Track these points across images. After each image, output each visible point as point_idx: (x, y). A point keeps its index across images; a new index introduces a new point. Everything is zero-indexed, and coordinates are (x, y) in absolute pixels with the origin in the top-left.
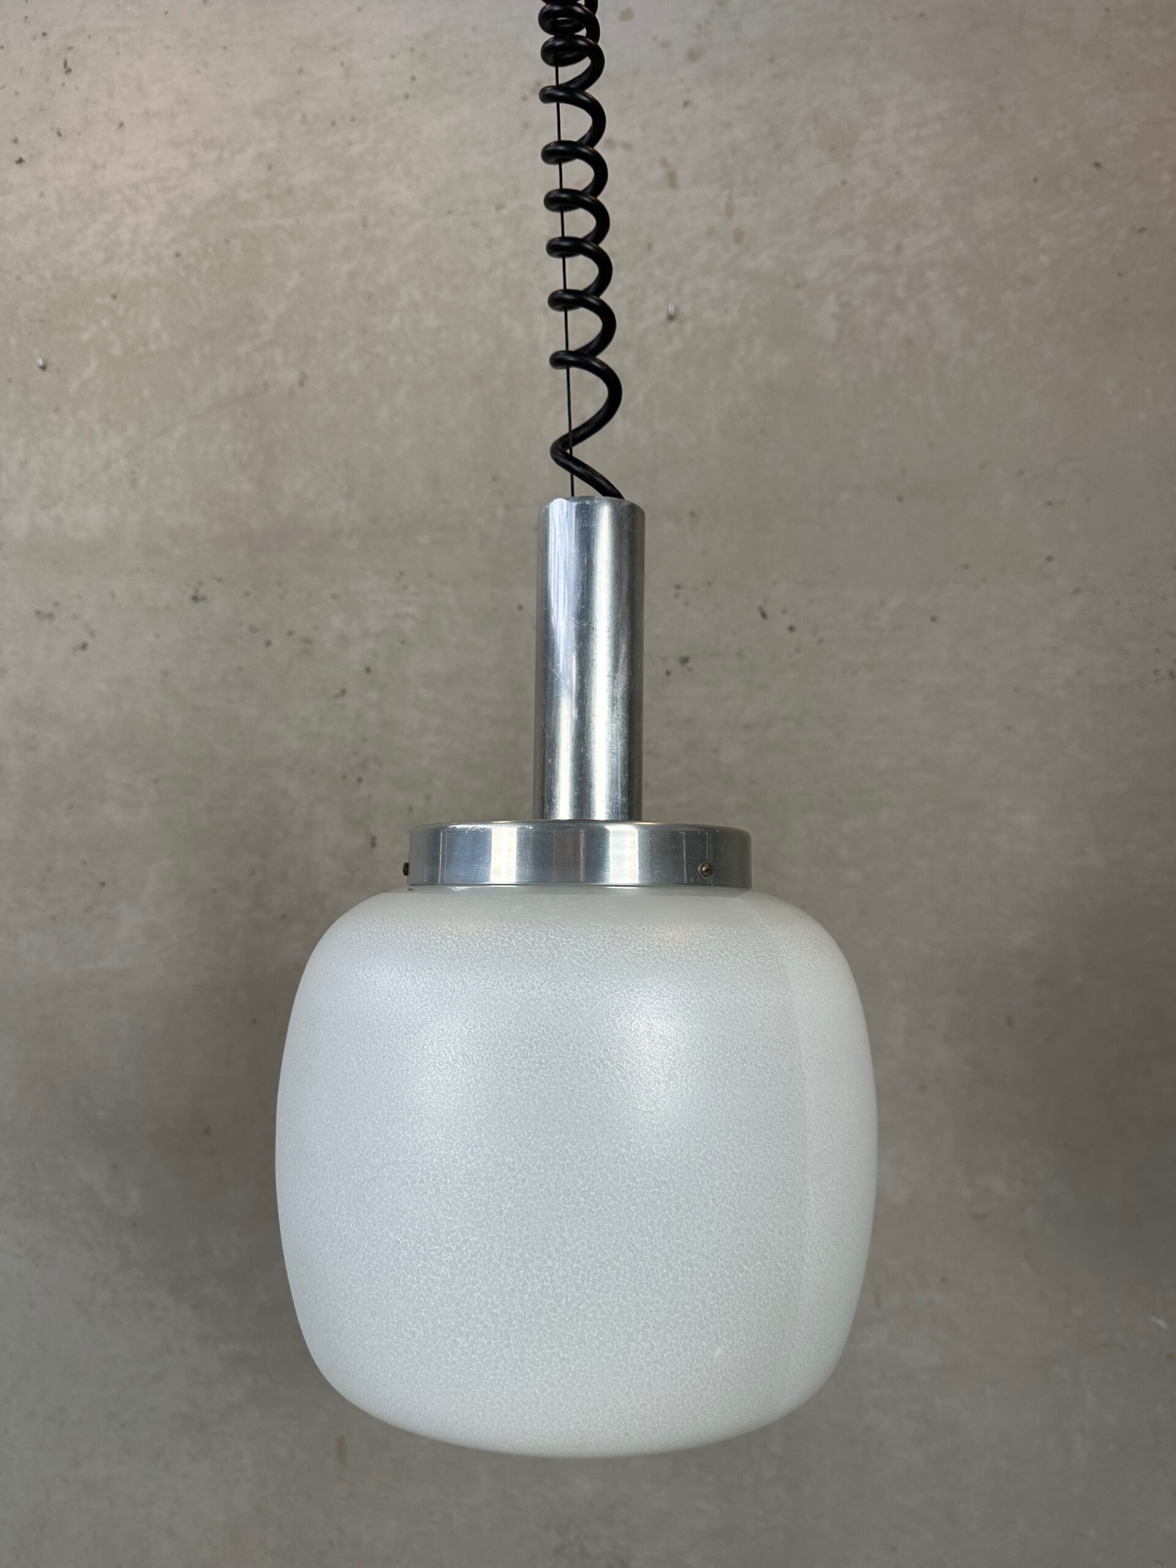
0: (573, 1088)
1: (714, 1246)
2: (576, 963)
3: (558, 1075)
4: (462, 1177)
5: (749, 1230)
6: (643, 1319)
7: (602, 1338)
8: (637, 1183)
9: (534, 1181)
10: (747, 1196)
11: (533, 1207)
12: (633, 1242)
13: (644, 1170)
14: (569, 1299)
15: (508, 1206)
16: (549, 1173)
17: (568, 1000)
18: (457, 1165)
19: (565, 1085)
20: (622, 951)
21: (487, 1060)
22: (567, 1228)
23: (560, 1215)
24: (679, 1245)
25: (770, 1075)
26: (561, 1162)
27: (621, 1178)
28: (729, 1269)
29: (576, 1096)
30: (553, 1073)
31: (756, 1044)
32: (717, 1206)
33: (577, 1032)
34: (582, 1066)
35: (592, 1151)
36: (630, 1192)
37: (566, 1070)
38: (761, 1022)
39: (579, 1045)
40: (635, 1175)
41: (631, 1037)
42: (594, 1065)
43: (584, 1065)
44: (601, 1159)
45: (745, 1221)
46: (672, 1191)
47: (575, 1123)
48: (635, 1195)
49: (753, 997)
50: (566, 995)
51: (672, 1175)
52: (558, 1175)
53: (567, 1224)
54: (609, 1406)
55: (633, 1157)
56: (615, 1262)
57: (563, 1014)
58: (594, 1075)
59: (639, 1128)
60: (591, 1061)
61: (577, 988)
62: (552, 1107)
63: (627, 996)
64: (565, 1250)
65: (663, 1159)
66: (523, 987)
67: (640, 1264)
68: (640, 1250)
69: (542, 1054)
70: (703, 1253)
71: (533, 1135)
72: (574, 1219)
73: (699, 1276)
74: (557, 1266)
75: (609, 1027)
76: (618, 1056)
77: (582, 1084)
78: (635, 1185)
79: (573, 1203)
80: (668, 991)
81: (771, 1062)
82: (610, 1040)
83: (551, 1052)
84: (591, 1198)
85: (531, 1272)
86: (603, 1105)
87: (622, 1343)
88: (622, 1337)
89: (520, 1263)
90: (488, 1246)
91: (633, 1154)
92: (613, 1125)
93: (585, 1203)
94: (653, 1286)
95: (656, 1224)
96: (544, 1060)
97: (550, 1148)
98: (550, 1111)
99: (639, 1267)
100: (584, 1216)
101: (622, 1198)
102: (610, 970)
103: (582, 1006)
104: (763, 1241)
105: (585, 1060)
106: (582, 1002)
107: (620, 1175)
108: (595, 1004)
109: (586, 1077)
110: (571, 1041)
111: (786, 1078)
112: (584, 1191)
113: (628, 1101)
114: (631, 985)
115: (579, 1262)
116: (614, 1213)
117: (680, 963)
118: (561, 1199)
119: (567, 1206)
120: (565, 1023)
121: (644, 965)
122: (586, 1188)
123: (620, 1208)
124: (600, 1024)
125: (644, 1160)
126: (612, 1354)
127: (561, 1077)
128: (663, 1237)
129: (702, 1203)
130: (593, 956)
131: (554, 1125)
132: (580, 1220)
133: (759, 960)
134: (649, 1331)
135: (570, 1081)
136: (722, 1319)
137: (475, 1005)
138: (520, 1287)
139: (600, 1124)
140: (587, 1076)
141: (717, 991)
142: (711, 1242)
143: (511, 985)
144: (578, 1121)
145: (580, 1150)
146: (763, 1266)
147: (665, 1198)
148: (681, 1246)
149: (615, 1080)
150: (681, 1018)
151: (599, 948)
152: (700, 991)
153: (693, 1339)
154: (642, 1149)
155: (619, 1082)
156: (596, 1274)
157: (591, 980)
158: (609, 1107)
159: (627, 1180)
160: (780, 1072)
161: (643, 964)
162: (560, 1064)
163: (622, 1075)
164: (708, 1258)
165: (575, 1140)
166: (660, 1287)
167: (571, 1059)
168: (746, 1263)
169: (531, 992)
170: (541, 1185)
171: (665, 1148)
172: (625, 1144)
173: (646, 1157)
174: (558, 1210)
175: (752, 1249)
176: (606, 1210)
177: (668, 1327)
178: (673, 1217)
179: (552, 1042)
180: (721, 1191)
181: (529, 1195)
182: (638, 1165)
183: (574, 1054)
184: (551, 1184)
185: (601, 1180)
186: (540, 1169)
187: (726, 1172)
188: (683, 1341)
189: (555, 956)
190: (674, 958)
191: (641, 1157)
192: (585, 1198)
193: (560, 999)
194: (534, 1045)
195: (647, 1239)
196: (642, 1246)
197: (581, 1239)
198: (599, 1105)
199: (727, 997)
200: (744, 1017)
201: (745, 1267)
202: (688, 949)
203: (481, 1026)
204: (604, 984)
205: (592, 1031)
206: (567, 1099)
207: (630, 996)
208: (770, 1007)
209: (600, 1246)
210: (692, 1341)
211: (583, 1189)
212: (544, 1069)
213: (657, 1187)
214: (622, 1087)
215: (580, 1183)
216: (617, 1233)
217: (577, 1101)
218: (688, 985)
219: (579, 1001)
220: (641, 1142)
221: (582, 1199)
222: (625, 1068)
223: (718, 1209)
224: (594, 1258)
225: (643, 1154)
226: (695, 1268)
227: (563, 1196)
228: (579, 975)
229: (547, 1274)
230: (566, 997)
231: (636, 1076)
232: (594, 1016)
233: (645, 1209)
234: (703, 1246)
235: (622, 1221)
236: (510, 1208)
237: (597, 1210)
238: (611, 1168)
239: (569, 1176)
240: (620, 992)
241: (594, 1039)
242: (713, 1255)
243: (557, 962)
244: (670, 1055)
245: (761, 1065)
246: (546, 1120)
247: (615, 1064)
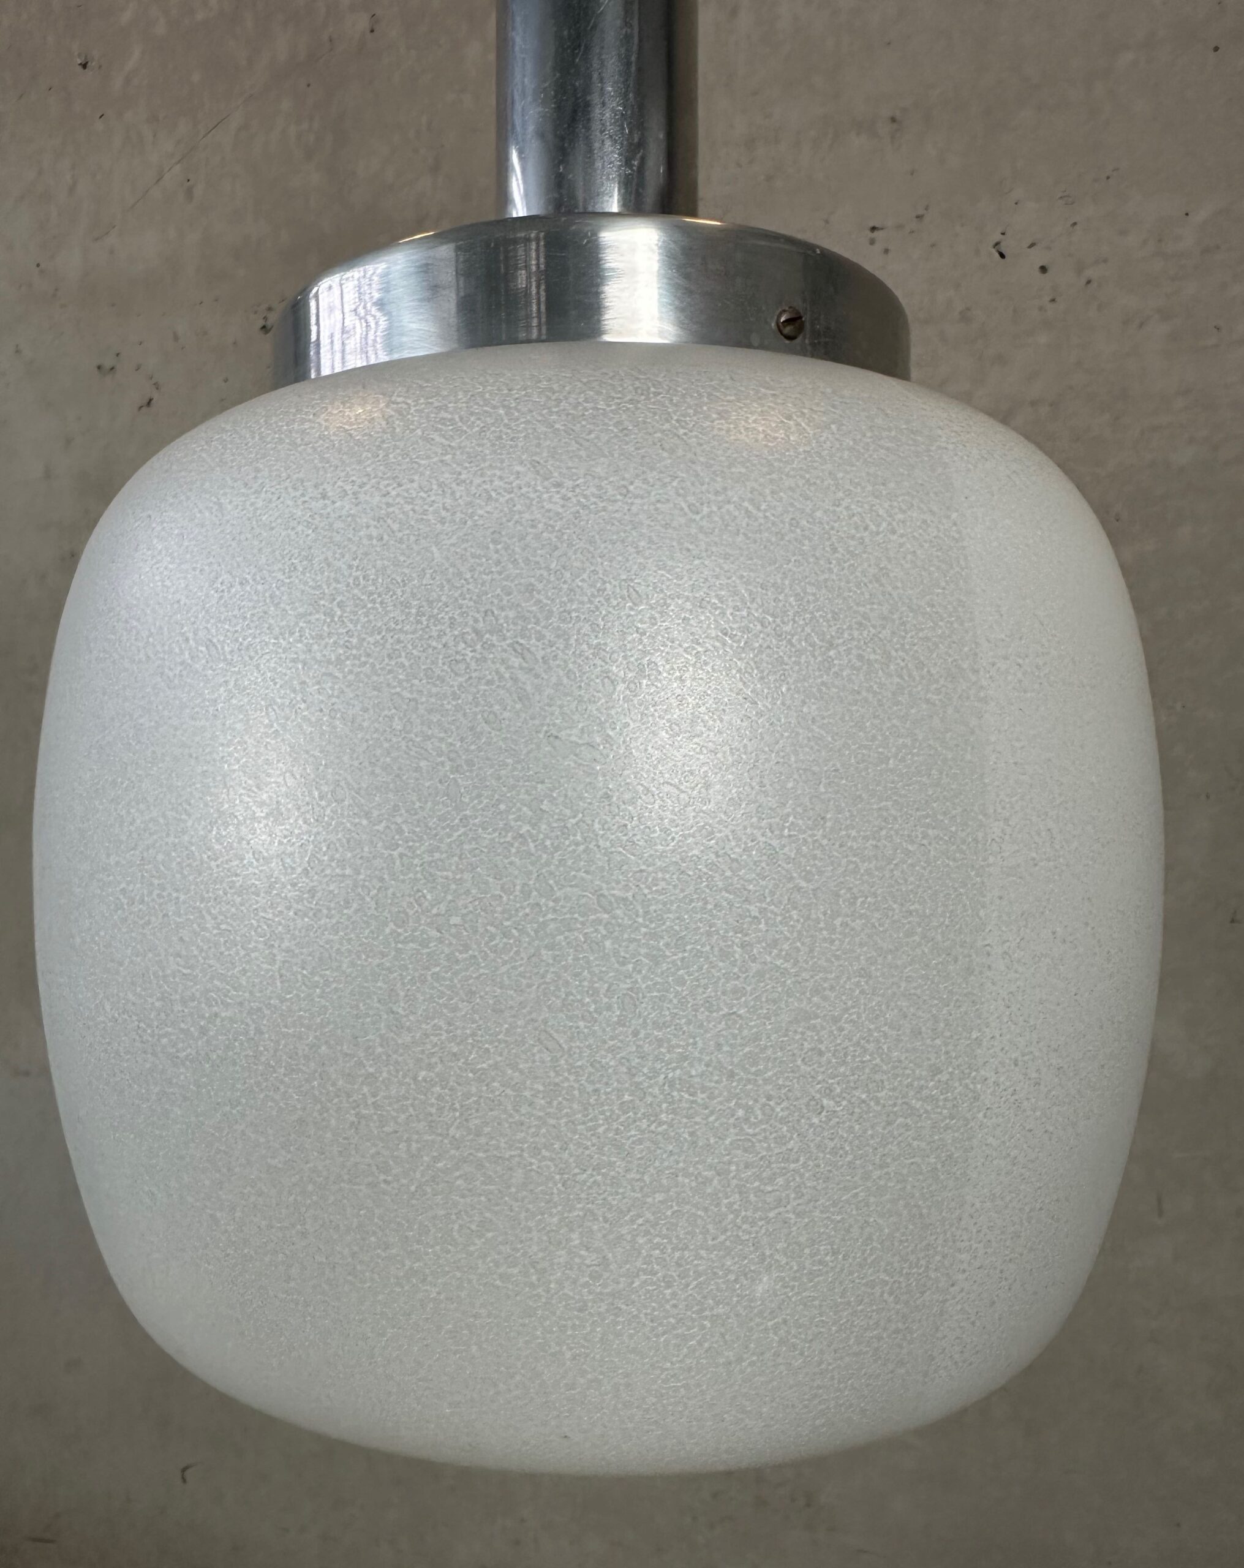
0: (415, 695)
1: (747, 1049)
2: (438, 439)
3: (382, 669)
4: (202, 887)
5: (836, 1020)
6: (579, 1200)
7: (490, 1235)
8: (556, 901)
9: (331, 892)
10: (832, 942)
11: (332, 947)
12: (549, 1029)
13: (573, 873)
14: (414, 1145)
15: (283, 946)
16: (362, 877)
17: (413, 510)
18: (195, 864)
19: (398, 690)
20: (545, 411)
21: (247, 649)
22: (402, 994)
23: (388, 964)
24: (660, 1042)
25: (897, 680)
26: (386, 853)
27: (518, 888)
28: (785, 1104)
29: (422, 710)
30: (373, 665)
31: (861, 609)
32: (754, 960)
33: (428, 576)
34: (435, 648)
35: (453, 829)
36: (541, 920)
37: (400, 656)
38: (877, 565)
39: (430, 603)
40: (551, 882)
41: (549, 582)
42: (463, 645)
43: (440, 646)
44: (473, 845)
45: (825, 998)
46: (640, 920)
47: (418, 769)
48: (552, 926)
49: (859, 510)
50: (409, 503)
51: (643, 886)
52: (382, 880)
53: (403, 984)
54: (518, 1378)
55: (548, 843)
56: (510, 1072)
57: (401, 541)
58: (462, 666)
59: (562, 781)
60: (456, 637)
61: (435, 487)
62: (368, 737)
63: (545, 496)
64: (400, 1041)
65: (621, 849)
66: (324, 496)
67: (567, 1079)
68: (565, 1047)
69: (351, 626)
70: (719, 1062)
71: (329, 796)
72: (416, 974)
73: (712, 1113)
74: (385, 1075)
75: (498, 563)
76: (515, 624)
77: (436, 686)
78: (551, 904)
79: (412, 941)
80: (644, 486)
81: (900, 653)
82: (499, 591)
83: (369, 621)
84: (453, 930)
85: (334, 1084)
86: (478, 730)
87: (535, 1248)
88: (534, 1233)
89: (312, 1065)
90: (253, 1027)
91: (547, 837)
92: (503, 772)
93: (440, 941)
94: (601, 1130)
95: (603, 991)
96: (355, 641)
97: (365, 822)
98: (365, 745)
99: (566, 1085)
100: (437, 969)
101: (522, 931)
102: (511, 447)
103: (442, 521)
104: (871, 1047)
105: (442, 634)
106: (443, 513)
107: (518, 882)
108: (471, 516)
109: (442, 671)
110: (413, 595)
111: (938, 692)
112: (438, 915)
113: (537, 722)
114: (556, 474)
115: (430, 1067)
116: (505, 963)
117: (681, 431)
118: (387, 930)
119: (400, 946)
120: (402, 559)
121: (592, 436)
122: (443, 908)
123: (517, 953)
124: (479, 557)
125: (574, 851)
126: (515, 1271)
127: (390, 672)
128: (621, 1023)
129: (716, 949)
130: (478, 422)
131: (373, 773)
132: (429, 978)
133: (882, 442)
134: (595, 1227)
135: (408, 681)
136: (771, 1215)
137: (234, 544)
138: (315, 1114)
139: (471, 771)
140: (446, 668)
141: (767, 491)
142: (739, 1041)
143: (303, 495)
144: (423, 764)
145: (427, 826)
146: (872, 1104)
147: (626, 936)
148: (665, 1045)
149: (507, 675)
150: (674, 544)
151: (494, 407)
152: (725, 489)
153: (703, 1253)
154: (569, 825)
155: (515, 680)
156: (467, 1096)
157: (466, 468)
158: (493, 733)
159: (535, 893)
160: (922, 677)
161: (590, 432)
162: (388, 646)
163: (525, 665)
164: (732, 1075)
165: (418, 804)
166: (617, 1130)
167: (413, 633)
168: (829, 1092)
169: (338, 504)
170: (347, 902)
171: (625, 826)
172: (530, 813)
173: (577, 844)
174: (383, 955)
175: (844, 1063)
176: (485, 957)
177: (640, 1221)
178: (645, 978)
179: (374, 601)
180: (762, 926)
181: (322, 922)
182: (560, 861)
183: (419, 622)
184: (368, 899)
185: (474, 891)
186: (343, 868)
187: (776, 886)
188: (677, 1254)
189: (398, 430)
190: (667, 421)
191: (567, 843)
192: (439, 931)
193: (397, 511)
194: (336, 609)
195: (581, 1024)
196: (572, 1039)
197: (433, 1019)
198: (472, 729)
199: (792, 505)
200: (835, 550)
201: (825, 1102)
202: (705, 408)
203: (241, 584)
204: (495, 475)
205: (460, 574)
206: (400, 719)
207: (551, 497)
208: (902, 536)
209: (473, 1034)
210: (698, 1257)
211: (435, 911)
212: (355, 657)
213: (606, 911)
214: (525, 690)
215: (429, 897)
216: (511, 1008)
217: (422, 724)
218: (697, 475)
219: (436, 512)
220: (568, 812)
221: (434, 933)
222: (533, 649)
223: (755, 967)
224: (462, 1060)
225: (571, 838)
226: (701, 1097)
227: (392, 926)
228: (442, 461)
229: (365, 1089)
230: (410, 507)
231: (558, 666)
232: (467, 541)
233: (576, 959)
234: (719, 1046)
235: (524, 982)
236: (288, 951)
237: (465, 956)
238: (496, 866)
239: (403, 881)
240: (530, 489)
241: (465, 589)
242: (745, 1069)
243: (399, 440)
244: (641, 621)
245: (872, 657)
246: (356, 763)
247: (508, 642)
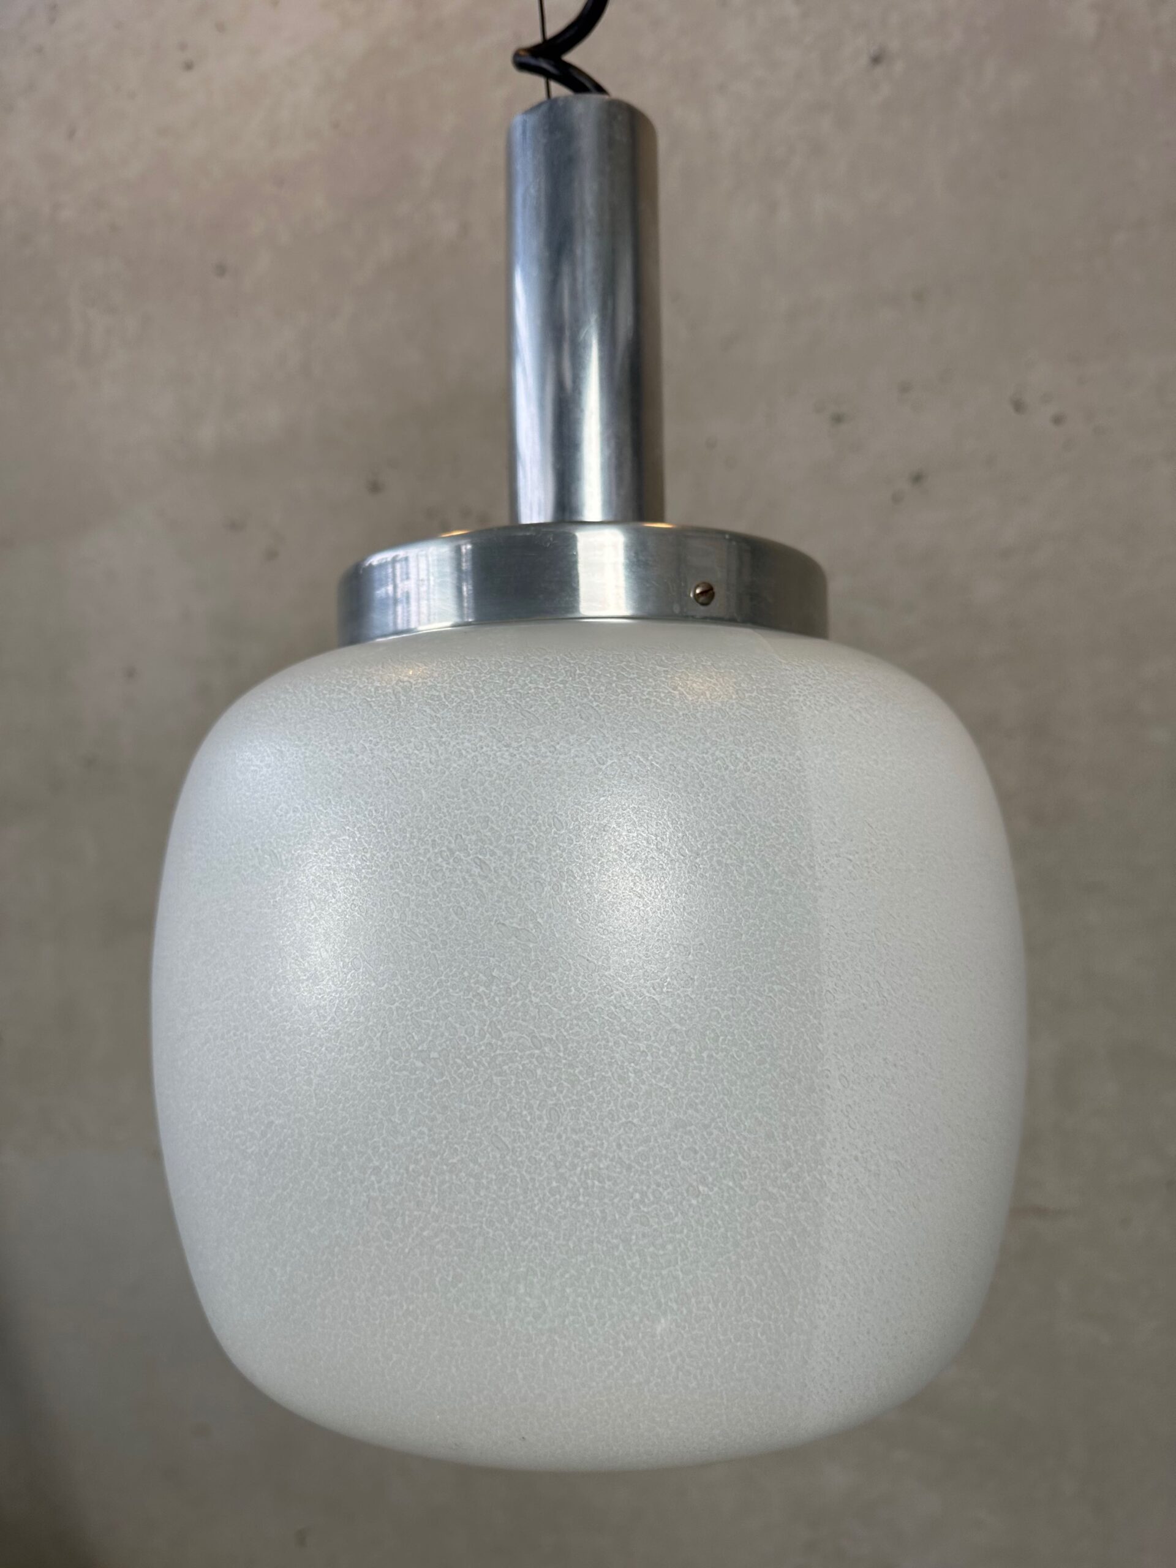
0: (408, 895)
1: (640, 1149)
2: (428, 711)
3: (387, 875)
4: (263, 1029)
5: (706, 1127)
6: (523, 1261)
7: (460, 1285)
8: (503, 1040)
9: (351, 1034)
10: (701, 1069)
11: (350, 1074)
12: (499, 1134)
13: (514, 1021)
14: (407, 1219)
15: (318, 1073)
16: (371, 1023)
17: (410, 763)
18: (258, 1012)
19: (397, 890)
20: (501, 691)
21: (297, 859)
22: (398, 1108)
23: (388, 1087)
24: (577, 1144)
25: (747, 877)
26: (387, 1006)
27: (477, 1032)
28: (670, 1190)
29: (412, 905)
30: (380, 873)
31: (721, 828)
32: (644, 1083)
33: (418, 810)
34: (422, 861)
35: (433, 990)
36: (492, 1055)
37: (398, 867)
38: (734, 795)
39: (419, 830)
40: (499, 1027)
41: (499, 815)
42: (440, 859)
43: (425, 860)
44: (446, 1001)
45: (697, 1111)
46: (561, 1054)
47: (408, 947)
48: (500, 1059)
49: (722, 755)
50: (407, 758)
51: (563, 1030)
52: (384, 1025)
53: (399, 1101)
54: (485, 1392)
55: (497, 999)
56: (471, 1165)
57: (401, 786)
58: (440, 875)
59: (507, 955)
60: (436, 853)
61: (425, 746)
62: (376, 924)
63: (498, 754)
64: (396, 1143)
65: (547, 1004)
66: (351, 751)
67: (511, 1171)
68: (510, 1146)
69: (366, 845)
70: (620, 1158)
71: (350, 965)
72: (407, 1094)
73: (616, 1196)
74: (386, 1167)
75: (465, 801)
76: (476, 845)
77: (422, 888)
78: (500, 1043)
79: (404, 1070)
80: (567, 746)
81: (751, 858)
82: (465, 821)
83: (379, 842)
84: (432, 1062)
85: (351, 1174)
86: (450, 919)
87: (493, 1295)
88: (492, 1285)
89: (337, 1159)
90: (297, 1131)
91: (496, 995)
92: (466, 949)
93: (424, 1069)
94: (536, 1208)
95: (535, 1106)
96: (368, 855)
97: (373, 984)
98: (374, 930)
99: (511, 1174)
100: (422, 1090)
101: (479, 1063)
102: (477, 718)
103: (429, 771)
104: (734, 1147)
105: (427, 851)
106: (430, 766)
107: (477, 1027)
108: (448, 768)
109: (427, 877)
110: (408, 824)
111: (781, 884)
112: (422, 1051)
113: (490, 914)
114: (507, 738)
115: (417, 1162)
116: (467, 1086)
117: (595, 704)
118: (388, 1062)
119: (396, 1073)
120: (401, 798)
121: (533, 709)
122: (425, 1046)
123: (476, 1079)
124: (453, 797)
125: (515, 1005)
126: (480, 1312)
127: (392, 878)
128: (549, 1129)
129: (616, 1076)
130: (456, 699)
131: (379, 949)
132: (416, 1096)
133: (743, 702)
134: (535, 1280)
135: (404, 885)
136: (664, 1272)
137: (290, 782)
138: (340, 1195)
139: (445, 948)
140: (429, 875)
141: (654, 746)
142: (634, 1142)
143: (337, 749)
144: (413, 943)
145: (415, 987)
146: (737, 1189)
147: (551, 1066)
148: (581, 1145)
149: (470, 881)
150: (586, 786)
151: (468, 687)
152: (623, 746)
153: (614, 1300)
154: (511, 987)
155: (476, 884)
156: (443, 1182)
157: (446, 733)
158: (460, 921)
159: (488, 1035)
160: (768, 874)
161: (531, 707)
162: (390, 860)
163: (482, 873)
164: (629, 1168)
165: (409, 972)
166: (548, 1209)
167: (407, 851)
168: (703, 1181)
169: (360, 757)
170: (360, 1041)
171: (550, 987)
172: (484, 978)
173: (517, 1000)
174: (385, 1080)
175: (714, 1159)
176: (455, 1081)
177: (567, 1276)
178: (565, 1097)
179: (381, 828)
180: (649, 1058)
181: (344, 1056)
182: (505, 1012)
183: (412, 843)
184: (375, 1039)
185: (447, 1034)
186: (358, 1017)
187: (658, 1029)
188: (596, 1301)
189: (402, 703)
190: (586, 696)
191: (510, 999)
192: (423, 1062)
193: (399, 764)
194: (357, 833)
195: (521, 1130)
196: (514, 1141)
197: (419, 1126)
198: (446, 918)
199: (671, 754)
200: (702, 786)
201: (701, 1188)
202: (614, 685)
203: (294, 811)
204: (465, 739)
205: (439, 809)
206: (398, 911)
207: (503, 755)
208: (754, 772)
209: (447, 1138)
210: (610, 1303)
211: (420, 1048)
212: (368, 867)
213: (537, 1048)
214: (482, 891)
215: (416, 1038)
216: (472, 1119)
217: (413, 914)
218: (604, 736)
219: (424, 765)
220: (510, 977)
221: (419, 1064)
222: (488, 862)
223: (644, 1087)
224: (439, 1156)
225: (513, 996)
226: (608, 1184)
227: (391, 1059)
228: (430, 728)
229: (373, 1178)
230: (407, 761)
231: (505, 874)
232: (445, 786)
233: (517, 1082)
234: (619, 1146)
235: (481, 1099)
236: (320, 1076)
237: (441, 1080)
238: (462, 1015)
239: (399, 1027)
240: (489, 749)
241: (442, 820)
242: (638, 1163)
243: (402, 711)
244: (563, 842)
245: (729, 861)
246: (368, 943)
247: (471, 857)
